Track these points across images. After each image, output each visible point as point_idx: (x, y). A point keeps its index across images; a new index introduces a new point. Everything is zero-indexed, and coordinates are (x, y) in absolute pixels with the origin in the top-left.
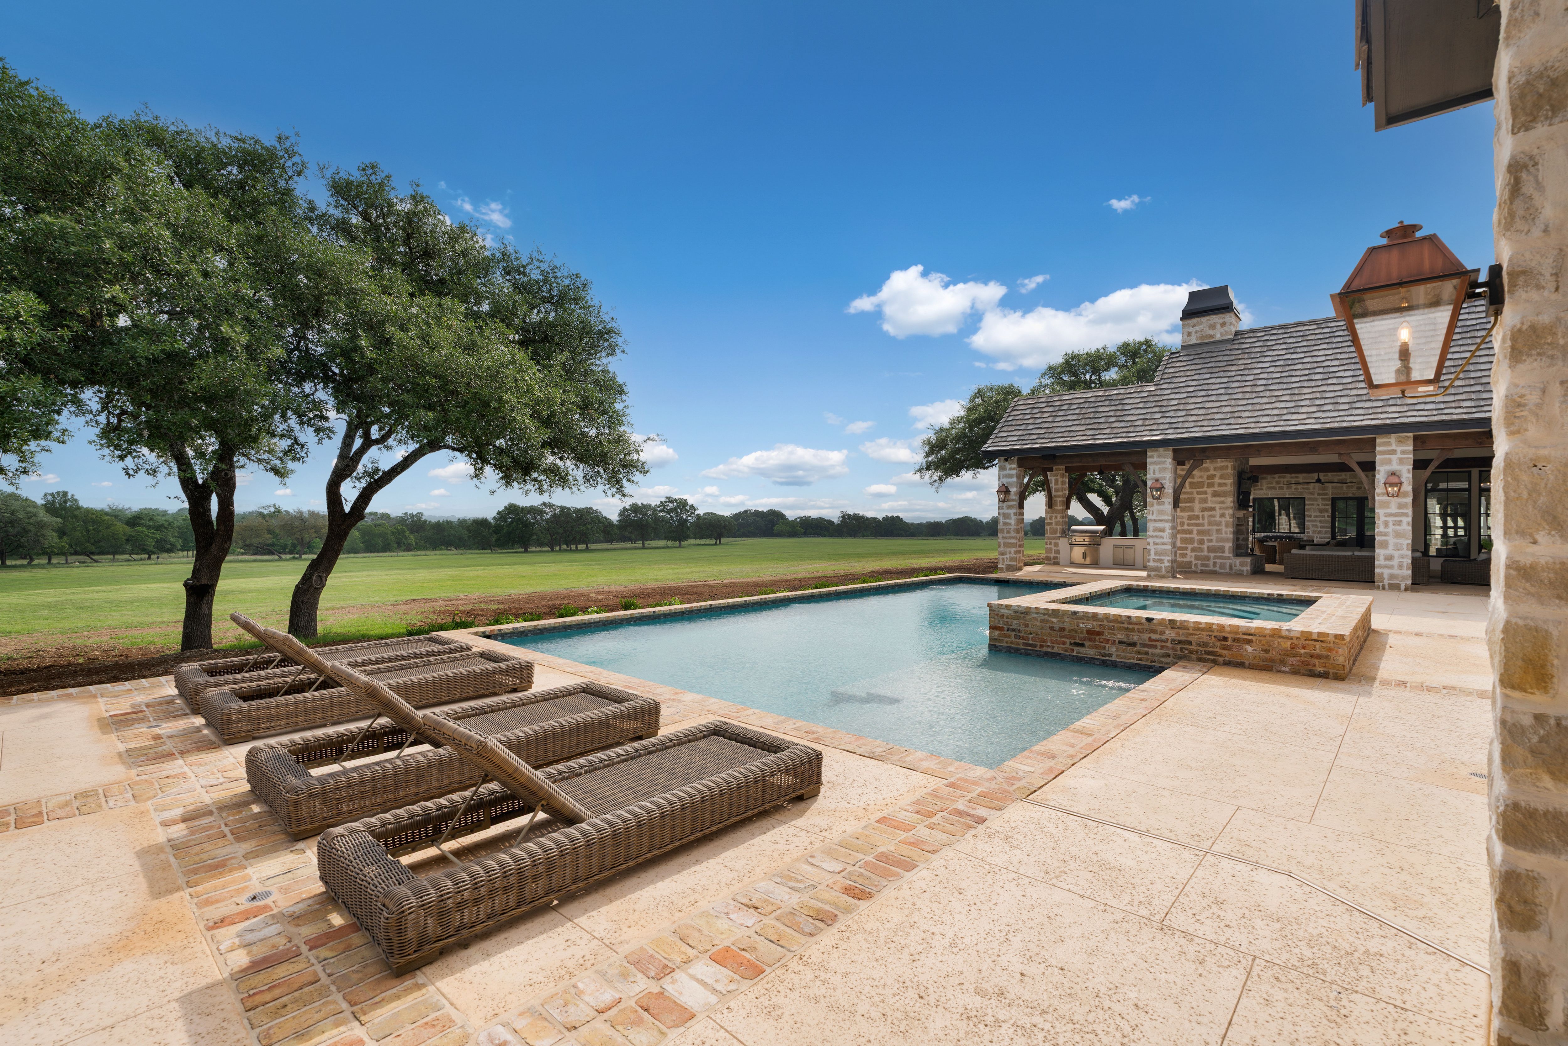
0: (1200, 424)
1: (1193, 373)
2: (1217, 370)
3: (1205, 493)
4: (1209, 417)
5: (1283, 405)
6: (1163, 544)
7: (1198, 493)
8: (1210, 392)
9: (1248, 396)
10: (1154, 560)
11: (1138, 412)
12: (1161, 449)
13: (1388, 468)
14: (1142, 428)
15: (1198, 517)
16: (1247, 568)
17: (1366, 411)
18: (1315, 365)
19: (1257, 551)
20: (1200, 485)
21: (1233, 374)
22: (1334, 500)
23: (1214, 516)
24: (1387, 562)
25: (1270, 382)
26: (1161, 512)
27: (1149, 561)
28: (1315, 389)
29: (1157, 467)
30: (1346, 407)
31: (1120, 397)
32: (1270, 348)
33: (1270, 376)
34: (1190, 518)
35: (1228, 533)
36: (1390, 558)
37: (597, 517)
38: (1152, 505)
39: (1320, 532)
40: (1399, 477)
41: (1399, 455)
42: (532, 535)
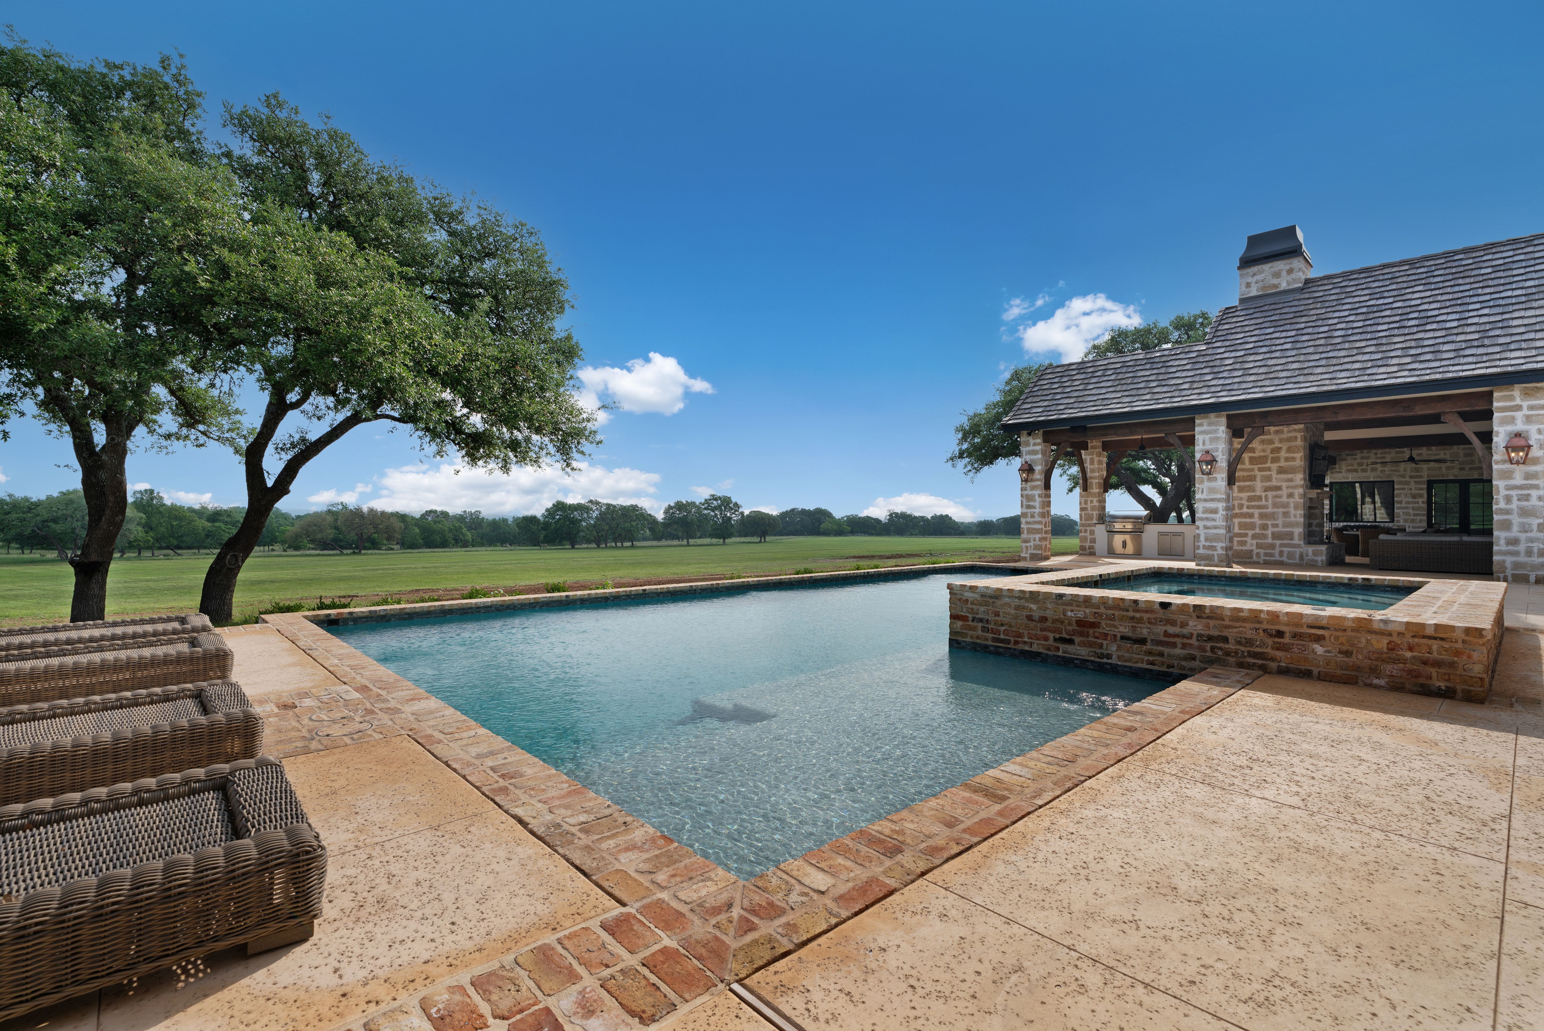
0: (1260, 384)
1: (1252, 328)
2: (1282, 322)
3: (1269, 469)
4: (1272, 376)
5: (1366, 357)
6: (1215, 527)
7: (1260, 470)
8: (1274, 348)
9: (1321, 349)
10: (1204, 547)
11: (1184, 374)
12: (1212, 415)
13: (1511, 428)
14: (1189, 392)
15: (1260, 498)
16: (1322, 558)
17: (1479, 359)
18: (1408, 310)
19: (1334, 539)
20: (1263, 460)
21: (1302, 325)
22: (1430, 484)
23: (1280, 497)
24: (1510, 548)
25: (1350, 332)
26: (1212, 490)
27: (1198, 548)
28: (1408, 337)
29: (1207, 437)
30: (1451, 355)
31: (1164, 359)
32: (1349, 295)
33: (1350, 325)
34: (1250, 499)
35: (1298, 516)
36: (1515, 542)
37: (642, 515)
38: (1202, 482)
39: (1413, 521)
40: (1526, 439)
41: (1525, 411)
42: (578, 532)
